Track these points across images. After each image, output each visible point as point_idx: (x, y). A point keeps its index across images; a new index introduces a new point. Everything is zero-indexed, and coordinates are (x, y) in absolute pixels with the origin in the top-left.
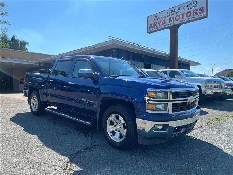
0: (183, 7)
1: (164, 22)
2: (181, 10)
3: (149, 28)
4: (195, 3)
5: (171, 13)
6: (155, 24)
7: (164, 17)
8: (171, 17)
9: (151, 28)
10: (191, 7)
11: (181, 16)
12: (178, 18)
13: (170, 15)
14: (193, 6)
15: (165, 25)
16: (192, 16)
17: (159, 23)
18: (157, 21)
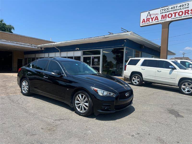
0: (176, 7)
1: (156, 18)
2: (174, 9)
3: (142, 23)
4: (187, 5)
5: (163, 11)
6: (148, 19)
7: (156, 14)
8: (164, 14)
9: (144, 23)
10: (183, 7)
11: (173, 15)
12: (170, 16)
13: (163, 13)
14: (185, 7)
15: (158, 20)
16: (184, 16)
17: (152, 19)
18: (150, 17)
